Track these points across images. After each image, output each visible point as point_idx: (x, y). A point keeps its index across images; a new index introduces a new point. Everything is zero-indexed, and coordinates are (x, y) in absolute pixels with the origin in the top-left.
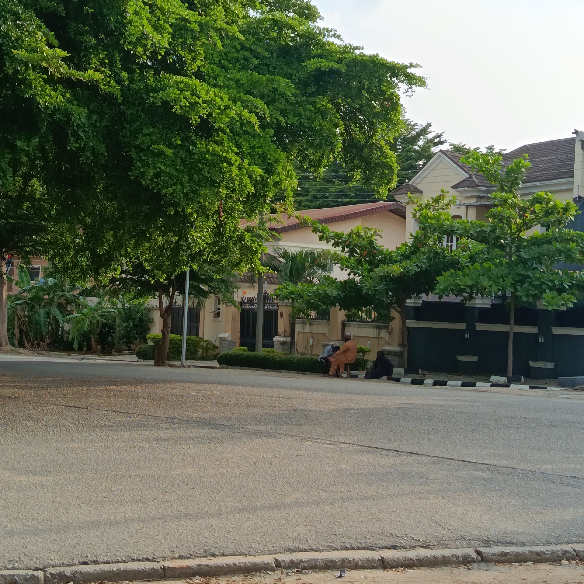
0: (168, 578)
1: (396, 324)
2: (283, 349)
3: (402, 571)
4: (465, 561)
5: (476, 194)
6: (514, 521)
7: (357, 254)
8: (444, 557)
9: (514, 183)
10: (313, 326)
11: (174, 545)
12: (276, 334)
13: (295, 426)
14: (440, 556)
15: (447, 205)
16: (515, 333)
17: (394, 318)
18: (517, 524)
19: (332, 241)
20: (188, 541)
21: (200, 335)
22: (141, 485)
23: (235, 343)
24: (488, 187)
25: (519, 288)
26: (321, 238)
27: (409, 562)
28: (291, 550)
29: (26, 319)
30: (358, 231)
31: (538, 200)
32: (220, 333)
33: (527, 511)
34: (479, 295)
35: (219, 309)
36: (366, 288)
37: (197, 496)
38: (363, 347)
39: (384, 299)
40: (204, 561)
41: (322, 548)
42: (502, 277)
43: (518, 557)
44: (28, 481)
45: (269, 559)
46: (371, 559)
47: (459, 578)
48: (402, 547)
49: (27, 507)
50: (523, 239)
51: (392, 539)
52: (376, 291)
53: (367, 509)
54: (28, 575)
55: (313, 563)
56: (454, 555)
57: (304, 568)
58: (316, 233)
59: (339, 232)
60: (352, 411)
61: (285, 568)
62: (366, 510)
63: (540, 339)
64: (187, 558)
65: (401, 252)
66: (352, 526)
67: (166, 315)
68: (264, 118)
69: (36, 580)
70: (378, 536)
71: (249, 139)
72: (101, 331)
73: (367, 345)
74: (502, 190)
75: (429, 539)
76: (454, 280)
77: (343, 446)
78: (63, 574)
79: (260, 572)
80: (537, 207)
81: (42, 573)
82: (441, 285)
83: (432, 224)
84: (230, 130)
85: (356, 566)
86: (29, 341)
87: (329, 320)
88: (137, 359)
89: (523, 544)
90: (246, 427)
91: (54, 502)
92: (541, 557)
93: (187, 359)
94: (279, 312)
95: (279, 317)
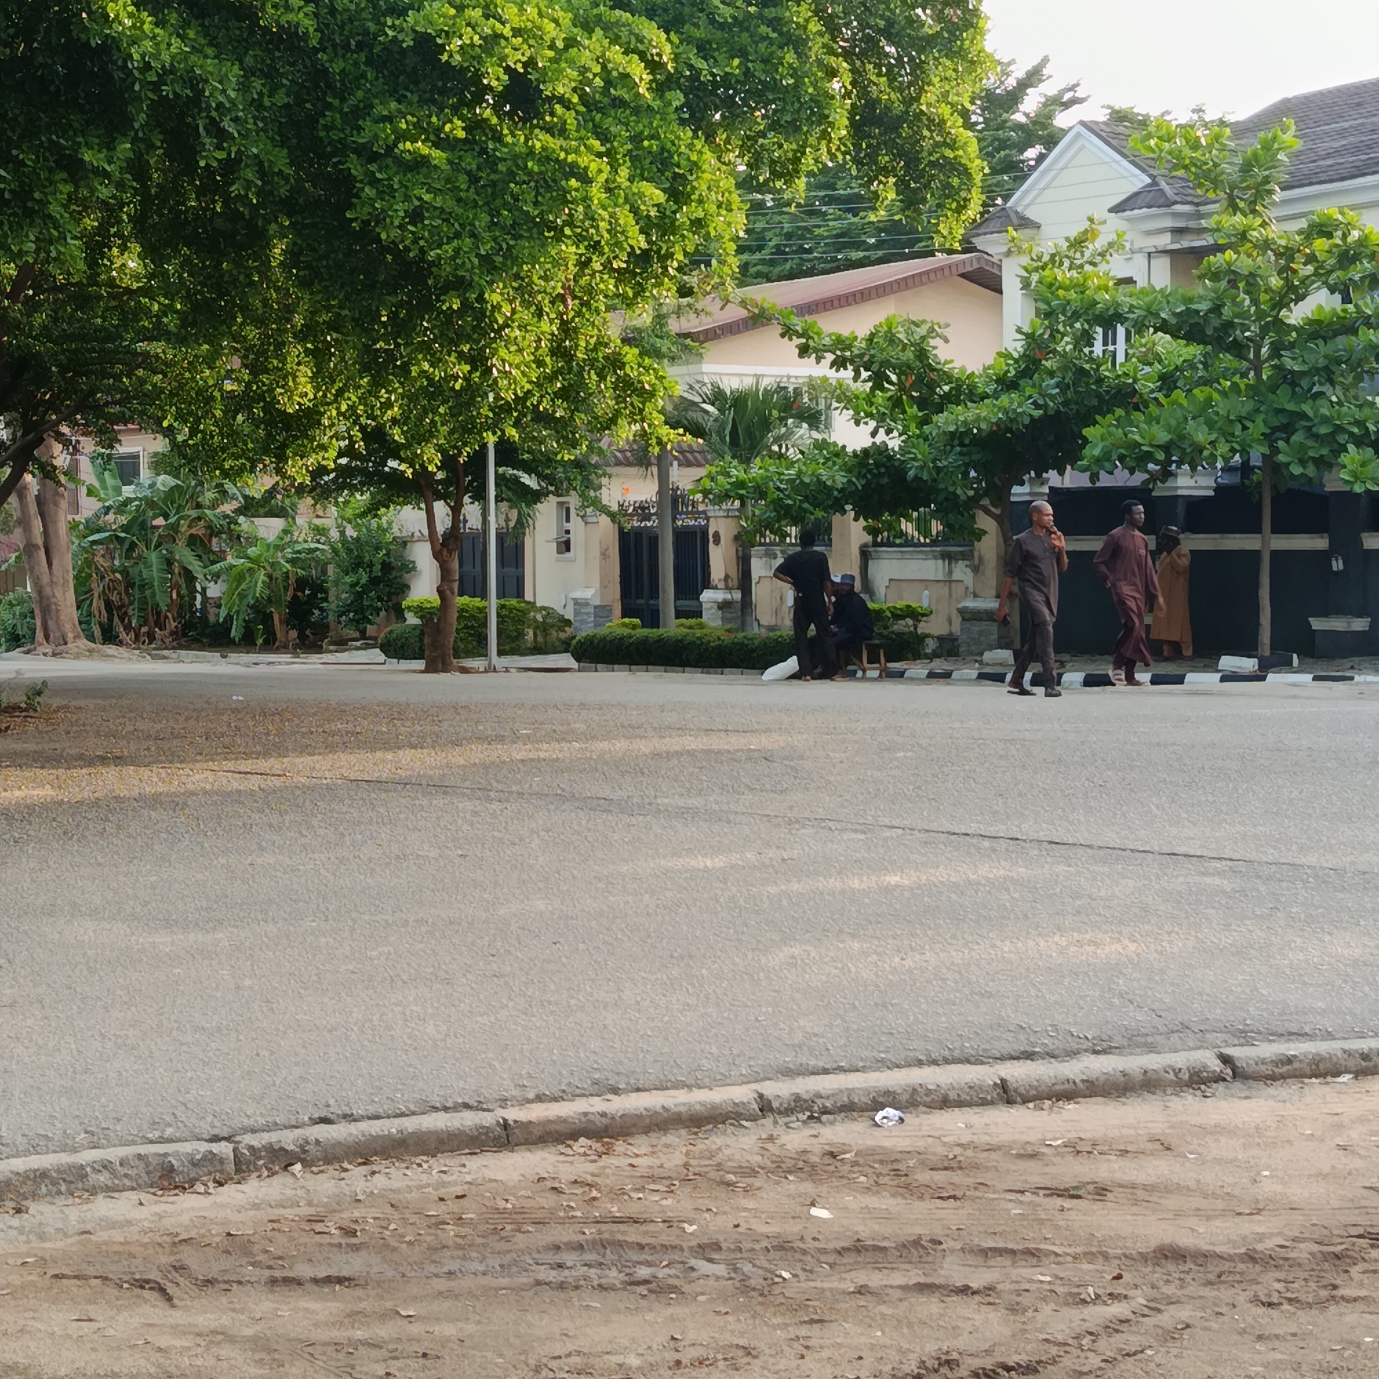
0: (517, 1145)
1: (989, 546)
2: (723, 619)
3: (1051, 1108)
4: (1196, 1078)
5: (1169, 223)
6: (1305, 984)
7: (891, 383)
8: (1146, 1072)
9: (1261, 192)
11: (524, 1072)
12: (707, 584)
13: (773, 795)
14: (1137, 1070)
15: (1102, 255)
16: (1275, 554)
17: (985, 532)
18: (1311, 990)
19: (830, 357)
20: (554, 1062)
21: (528, 596)
22: (433, 942)
23: (611, 611)
24: (1197, 205)
25: (1281, 444)
26: (804, 351)
27: (1066, 1086)
28: (792, 1071)
29: (118, 576)
30: (890, 328)
31: (1322, 229)
32: (574, 590)
33: (1332, 960)
34: (1186, 467)
35: (568, 532)
36: (916, 464)
37: (564, 960)
38: (914, 605)
39: (959, 492)
40: (596, 1105)
41: (861, 1064)
42: (1240, 420)
43: (1317, 1066)
44: (173, 943)
45: (742, 1094)
46: (977, 1082)
47: (1183, 1118)
48: (1047, 1054)
49: (179, 1002)
50: (1289, 325)
51: (1022, 1037)
52: (938, 470)
53: (960, 972)
54: (199, 1152)
55: (846, 1099)
56: (1169, 1066)
57: (826, 1111)
58: (791, 339)
59: (845, 333)
60: (900, 754)
61: (780, 1113)
62: (957, 976)
63: (1334, 563)
64: (555, 1099)
65: (995, 374)
66: (927, 1012)
67: (445, 552)
68: (661, 65)
69: (217, 1163)
70: (990, 1032)
71: (626, 117)
72: (295, 597)
73: (922, 600)
74: (1233, 207)
75: (1109, 1033)
76: (1126, 436)
77: (887, 833)
78: (276, 1147)
79: (724, 1123)
80: (1320, 244)
81: (231, 1146)
82: (1096, 445)
83: (1068, 302)
84: (580, 98)
85: (945, 1102)
86: (128, 628)
87: (831, 545)
88: (382, 658)
89: (1329, 1036)
90: (659, 801)
91: (238, 988)
92: (1370, 1064)
93: (501, 653)
94: (711, 532)
95: (711, 545)
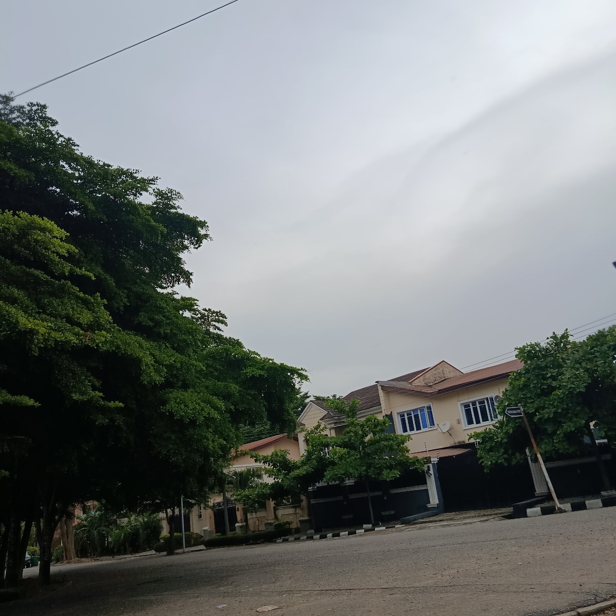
1: (304, 503)
2: (241, 531)
5: (333, 422)
7: (277, 466)
10: (257, 513)
12: (237, 522)
15: (322, 430)
16: (371, 497)
17: (303, 500)
19: (263, 461)
21: (192, 531)
23: (213, 532)
24: (338, 417)
26: (256, 461)
30: (276, 453)
31: (369, 420)
32: (203, 528)
34: (348, 478)
35: (201, 512)
36: (286, 485)
38: (288, 521)
39: (296, 491)
50: (365, 442)
52: (291, 486)
58: (253, 458)
59: (266, 455)
63: (384, 498)
65: (301, 461)
67: (170, 522)
72: (131, 539)
73: (289, 519)
74: (349, 417)
76: (334, 472)
80: (369, 423)
82: (328, 476)
87: (266, 507)
88: (155, 552)
93: (186, 547)
94: (236, 508)
95: (237, 511)
